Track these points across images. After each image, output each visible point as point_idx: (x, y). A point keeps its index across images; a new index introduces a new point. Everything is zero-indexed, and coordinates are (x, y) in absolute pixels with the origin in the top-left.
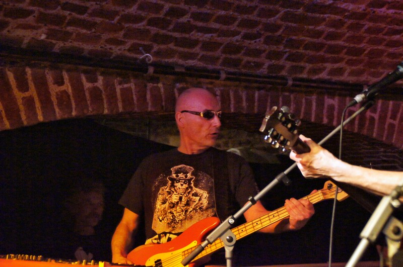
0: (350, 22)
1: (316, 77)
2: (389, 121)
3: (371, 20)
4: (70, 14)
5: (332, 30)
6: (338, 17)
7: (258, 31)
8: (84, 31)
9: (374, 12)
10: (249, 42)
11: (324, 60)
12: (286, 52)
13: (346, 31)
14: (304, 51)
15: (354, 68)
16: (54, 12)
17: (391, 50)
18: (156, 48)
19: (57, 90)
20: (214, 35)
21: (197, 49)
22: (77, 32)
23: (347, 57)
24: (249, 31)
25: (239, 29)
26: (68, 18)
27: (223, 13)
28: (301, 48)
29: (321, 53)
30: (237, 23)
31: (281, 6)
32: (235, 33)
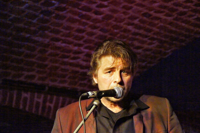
1: (17, 79)
5: (29, 52)
6: (32, 45)
9: (54, 44)
13: (37, 53)
14: (11, 63)
15: (41, 76)
17: (63, 67)
28: (9, 61)
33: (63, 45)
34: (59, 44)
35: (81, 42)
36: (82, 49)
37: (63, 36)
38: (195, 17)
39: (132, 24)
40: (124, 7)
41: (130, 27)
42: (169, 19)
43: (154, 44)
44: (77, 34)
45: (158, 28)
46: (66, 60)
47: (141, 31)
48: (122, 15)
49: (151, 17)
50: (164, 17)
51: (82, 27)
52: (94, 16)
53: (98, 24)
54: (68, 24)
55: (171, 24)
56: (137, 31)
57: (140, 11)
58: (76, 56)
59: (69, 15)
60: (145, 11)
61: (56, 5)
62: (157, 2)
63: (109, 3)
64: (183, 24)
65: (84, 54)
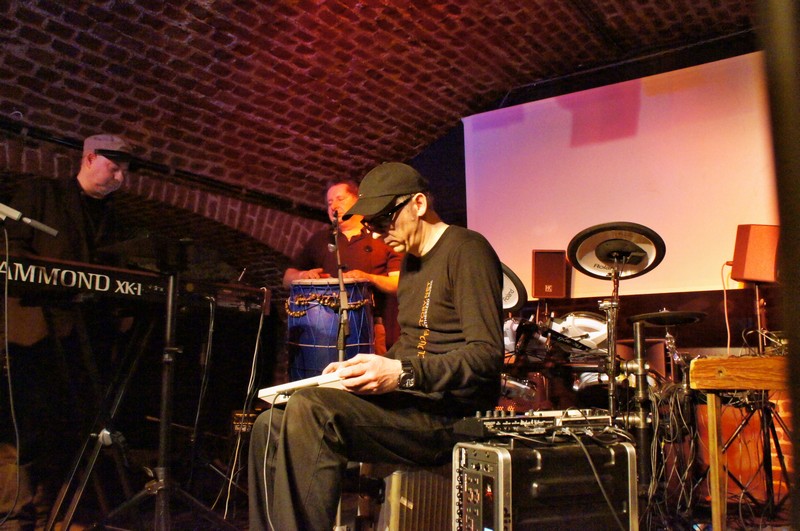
0: (224, 121)
1: (199, 173)
2: (266, 224)
3: (242, 123)
5: (208, 126)
6: (212, 114)
7: (136, 113)
9: (244, 115)
10: (129, 122)
11: (204, 156)
12: (166, 141)
13: (222, 130)
14: (184, 143)
15: (233, 170)
17: (264, 158)
18: (31, 110)
20: (92, 108)
21: (75, 121)
23: (227, 159)
24: (128, 111)
25: (117, 107)
27: (98, 85)
28: (182, 140)
29: (201, 149)
30: (114, 99)
31: (156, 90)
32: (114, 111)
33: (259, 118)
34: (251, 116)
35: (284, 116)
36: (288, 129)
37: (255, 102)
38: (444, 87)
39: (356, 91)
40: (338, 55)
41: (354, 97)
42: (409, 85)
43: (393, 131)
44: (276, 100)
45: (395, 101)
46: (267, 146)
47: (371, 106)
48: (338, 70)
49: (381, 80)
50: (402, 83)
51: (280, 88)
52: (298, 70)
53: (305, 86)
54: (259, 79)
55: (411, 96)
56: (365, 104)
57: (364, 67)
58: (282, 140)
59: (258, 63)
60: (371, 66)
61: (235, 42)
62: (386, 52)
63: (314, 45)
64: (430, 100)
65: (292, 138)
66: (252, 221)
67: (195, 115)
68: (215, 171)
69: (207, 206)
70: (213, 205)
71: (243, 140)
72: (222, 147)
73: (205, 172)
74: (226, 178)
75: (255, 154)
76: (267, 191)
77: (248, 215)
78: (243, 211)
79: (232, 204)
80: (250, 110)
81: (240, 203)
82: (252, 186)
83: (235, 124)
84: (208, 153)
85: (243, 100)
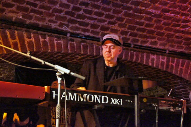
0: (155, 19)
3: (164, 19)
4: (30, 7)
5: (147, 22)
7: (114, 20)
8: (38, 16)
9: (165, 14)
10: (111, 25)
11: (146, 37)
12: (129, 32)
13: (154, 23)
14: (137, 32)
16: (23, 5)
18: (71, 25)
19: (28, 40)
20: (95, 21)
21: (89, 28)
22: (35, 16)
24: (111, 20)
25: (105, 19)
26: (30, 9)
27: (97, 10)
28: (135, 30)
29: (145, 33)
30: (104, 16)
31: (122, 9)
32: (104, 21)
34: (168, 14)
36: (189, 18)
44: (181, 4)
46: (178, 28)
66: (172, 66)
67: (141, 18)
68: (152, 43)
69: (150, 60)
70: (153, 59)
71: (165, 27)
72: (155, 31)
73: (148, 44)
74: (158, 46)
75: (172, 33)
76: (179, 50)
77: (170, 63)
78: (168, 61)
79: (162, 58)
80: (168, 11)
81: (166, 57)
82: (171, 49)
83: (161, 19)
84: (148, 35)
85: (164, 7)
